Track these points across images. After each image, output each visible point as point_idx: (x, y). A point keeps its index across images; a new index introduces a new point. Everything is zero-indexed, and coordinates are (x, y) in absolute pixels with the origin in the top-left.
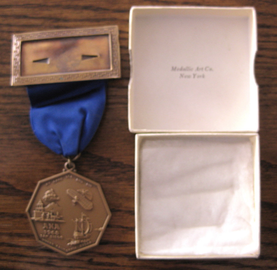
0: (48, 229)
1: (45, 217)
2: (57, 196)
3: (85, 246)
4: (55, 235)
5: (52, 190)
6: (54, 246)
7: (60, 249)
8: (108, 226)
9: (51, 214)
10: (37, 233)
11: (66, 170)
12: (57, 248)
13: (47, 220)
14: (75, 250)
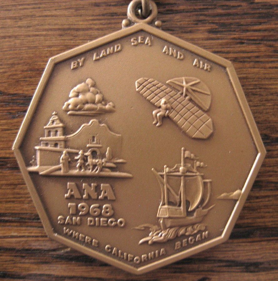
0: (81, 200)
1: (70, 162)
2: (104, 100)
3: (189, 246)
4: (100, 216)
5: (89, 81)
6: (99, 247)
7: (116, 256)
8: (257, 184)
9: (88, 153)
10: (47, 210)
11: (130, 24)
12: (109, 253)
13: (75, 172)
14: (160, 257)
